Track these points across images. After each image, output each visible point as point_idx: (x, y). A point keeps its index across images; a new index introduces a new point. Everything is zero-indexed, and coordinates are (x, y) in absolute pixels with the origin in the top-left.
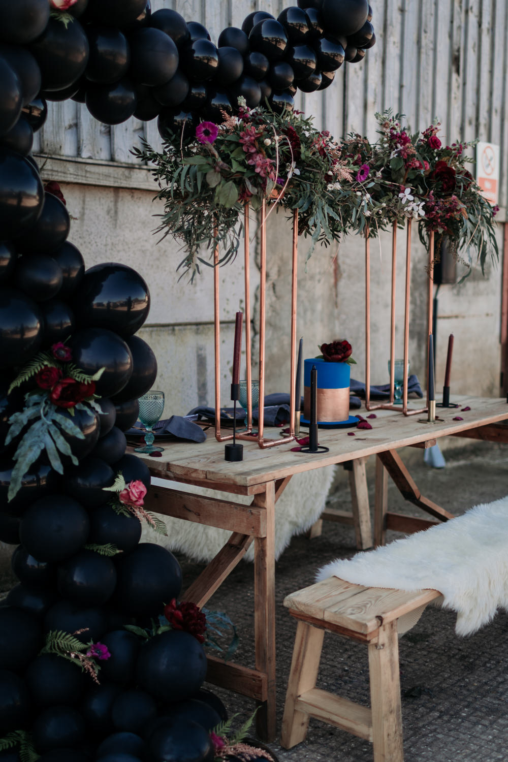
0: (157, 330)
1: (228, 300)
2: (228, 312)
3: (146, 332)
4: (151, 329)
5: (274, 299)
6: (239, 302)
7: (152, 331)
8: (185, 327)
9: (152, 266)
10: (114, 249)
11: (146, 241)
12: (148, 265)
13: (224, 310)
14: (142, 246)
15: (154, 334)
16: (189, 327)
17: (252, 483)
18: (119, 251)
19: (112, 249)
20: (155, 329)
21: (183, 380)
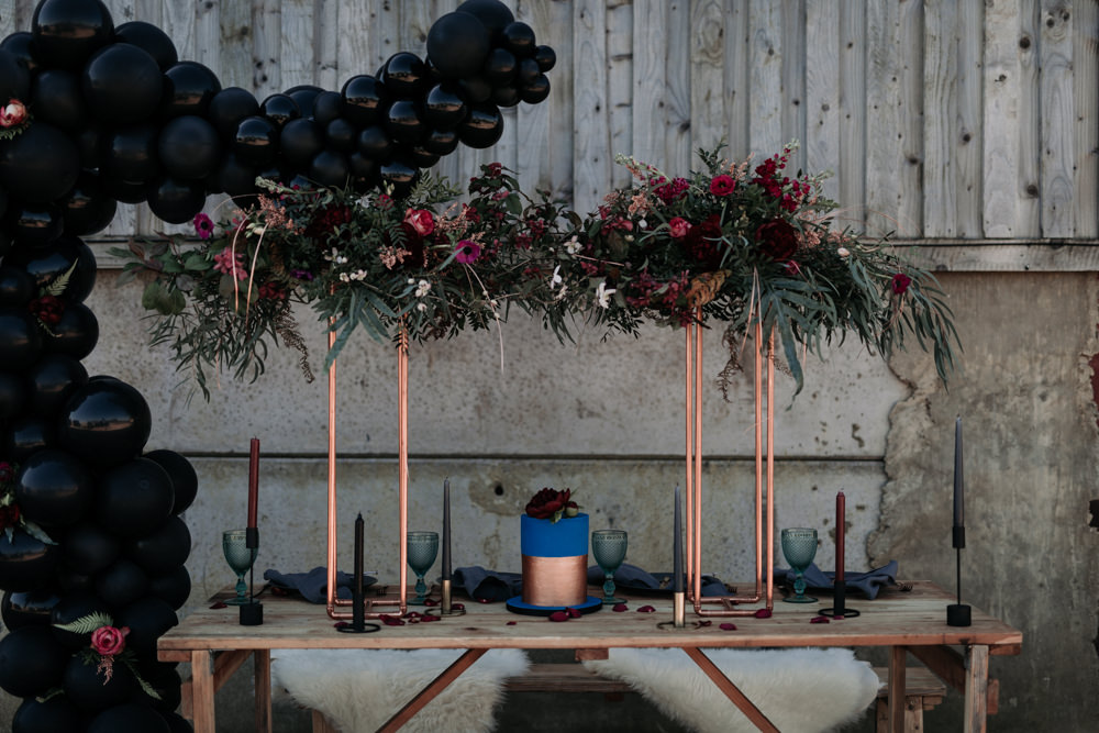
0: (674, 465)
1: (825, 424)
2: (825, 443)
3: (653, 466)
4: (662, 462)
5: (927, 424)
6: (850, 429)
7: (662, 466)
8: (733, 463)
9: (664, 374)
10: (593, 351)
11: (652, 339)
12: (657, 372)
13: (817, 439)
14: (644, 347)
15: (666, 471)
16: (740, 462)
17: (165, 646)
18: (601, 355)
19: (589, 352)
20: (671, 462)
21: (725, 540)
